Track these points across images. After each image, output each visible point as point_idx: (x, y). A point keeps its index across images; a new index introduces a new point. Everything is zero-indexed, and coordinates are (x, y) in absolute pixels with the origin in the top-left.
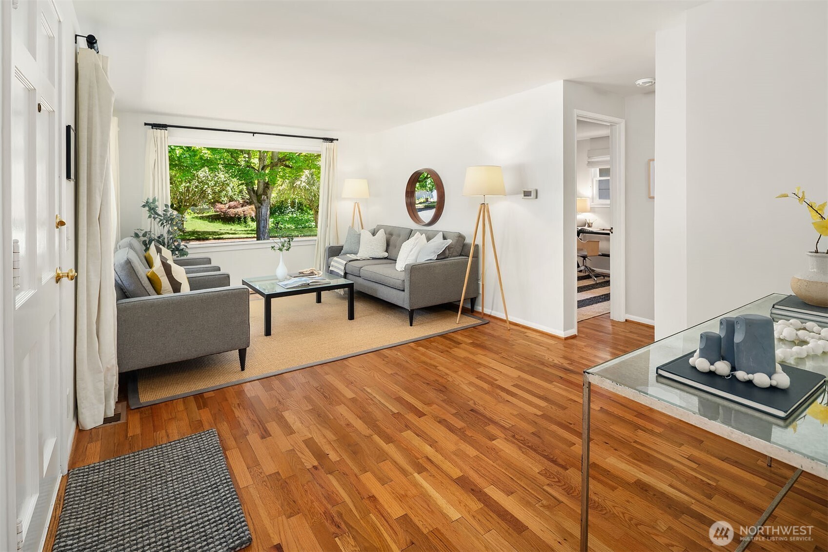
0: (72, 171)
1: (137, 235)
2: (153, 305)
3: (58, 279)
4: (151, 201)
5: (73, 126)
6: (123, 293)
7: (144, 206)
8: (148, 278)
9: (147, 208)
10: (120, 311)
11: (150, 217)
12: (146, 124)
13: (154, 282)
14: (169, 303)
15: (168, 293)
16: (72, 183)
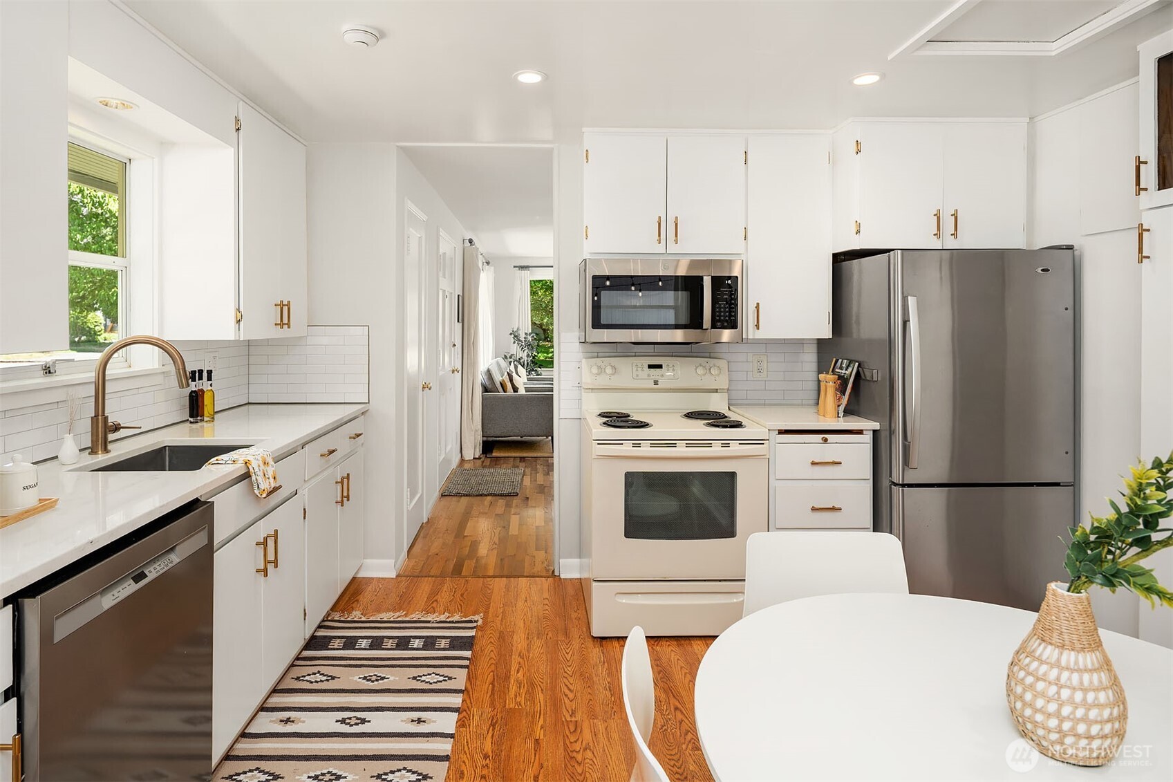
0: (461, 318)
1: (506, 357)
2: (500, 398)
3: (453, 371)
4: (515, 330)
5: (461, 295)
6: (485, 389)
7: (511, 334)
8: (500, 383)
9: (513, 336)
10: (484, 399)
11: (514, 343)
12: (514, 267)
13: (503, 385)
14: (508, 398)
15: (510, 392)
16: (461, 324)
